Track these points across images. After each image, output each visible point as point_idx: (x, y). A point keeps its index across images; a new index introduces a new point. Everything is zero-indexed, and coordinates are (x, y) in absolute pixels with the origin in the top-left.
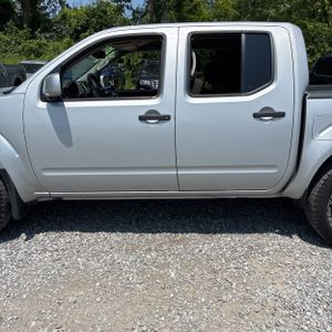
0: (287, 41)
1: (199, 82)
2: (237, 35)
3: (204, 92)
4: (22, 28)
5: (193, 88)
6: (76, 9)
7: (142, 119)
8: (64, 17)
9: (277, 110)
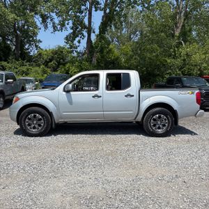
0: (134, 76)
1: (110, 87)
2: (120, 74)
3: (111, 89)
4: (18, 60)
5: (108, 88)
6: (46, 50)
7: (93, 97)
8: (40, 54)
9: (132, 94)
